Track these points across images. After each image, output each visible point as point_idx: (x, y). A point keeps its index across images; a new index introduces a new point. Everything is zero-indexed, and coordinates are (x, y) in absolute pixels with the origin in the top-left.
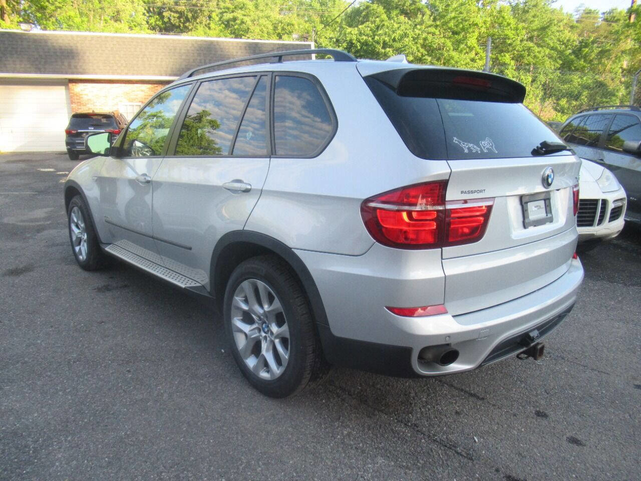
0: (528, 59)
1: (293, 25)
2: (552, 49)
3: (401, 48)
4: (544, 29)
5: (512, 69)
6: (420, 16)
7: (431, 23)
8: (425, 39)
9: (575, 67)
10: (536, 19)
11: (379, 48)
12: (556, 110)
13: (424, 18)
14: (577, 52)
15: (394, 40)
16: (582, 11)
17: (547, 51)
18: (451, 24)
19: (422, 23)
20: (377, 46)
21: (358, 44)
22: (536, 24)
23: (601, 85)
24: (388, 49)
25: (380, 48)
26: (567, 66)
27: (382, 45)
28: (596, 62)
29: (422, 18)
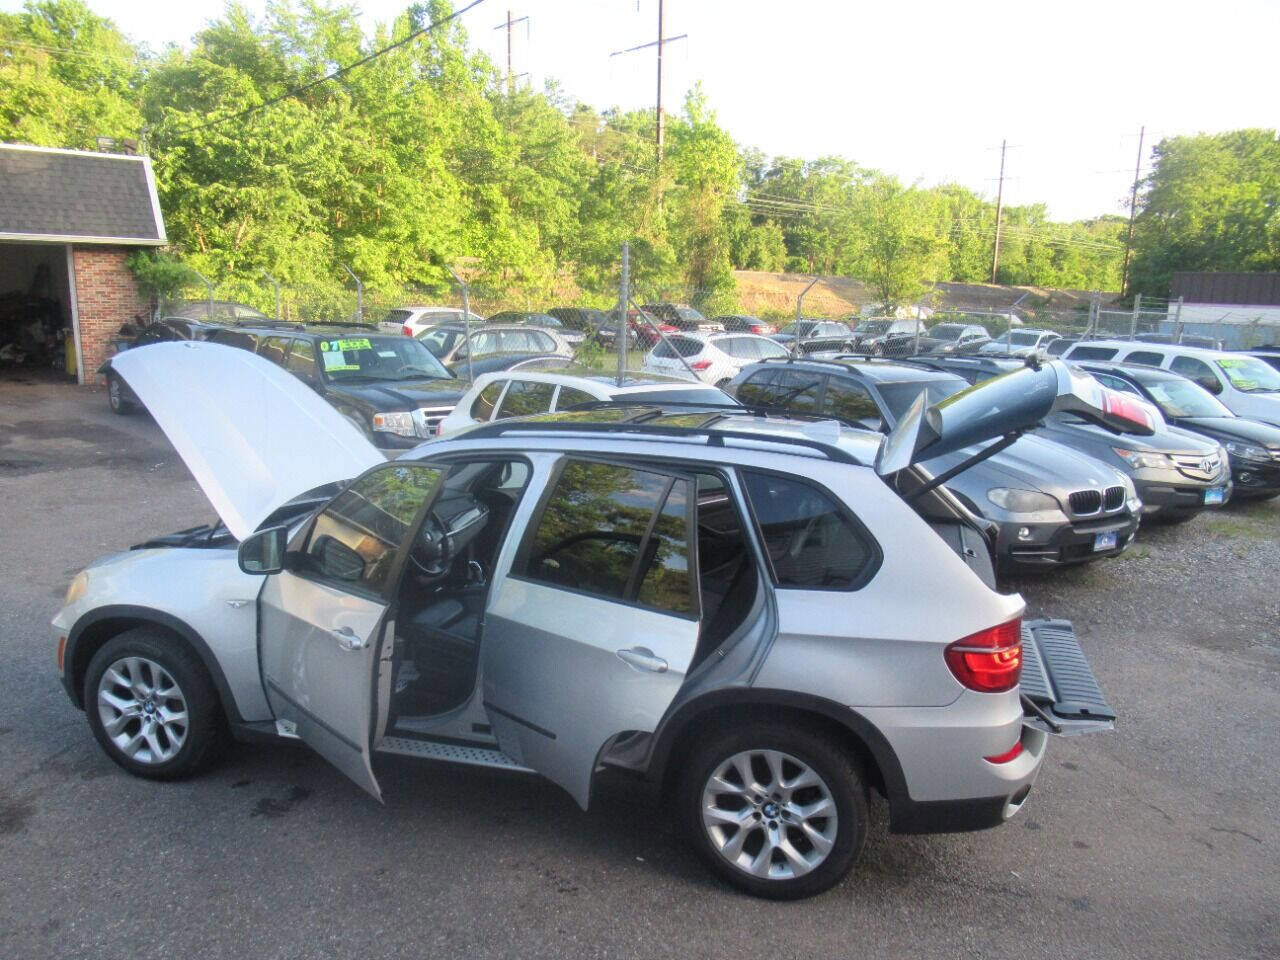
0: (530, 196)
1: (44, 95)
2: (562, 180)
3: (304, 165)
4: (547, 146)
5: (506, 212)
6: (332, 105)
7: (354, 118)
8: (347, 150)
9: (599, 212)
10: (535, 129)
11: (258, 162)
12: (579, 284)
13: (341, 109)
14: (598, 186)
15: (288, 148)
16: (574, 107)
17: (557, 184)
18: (392, 124)
19: (336, 118)
20: (253, 157)
21: (209, 149)
22: (534, 138)
23: (642, 245)
24: (278, 167)
25: (261, 162)
26: (587, 213)
27: (264, 157)
28: (628, 206)
29: (337, 109)
